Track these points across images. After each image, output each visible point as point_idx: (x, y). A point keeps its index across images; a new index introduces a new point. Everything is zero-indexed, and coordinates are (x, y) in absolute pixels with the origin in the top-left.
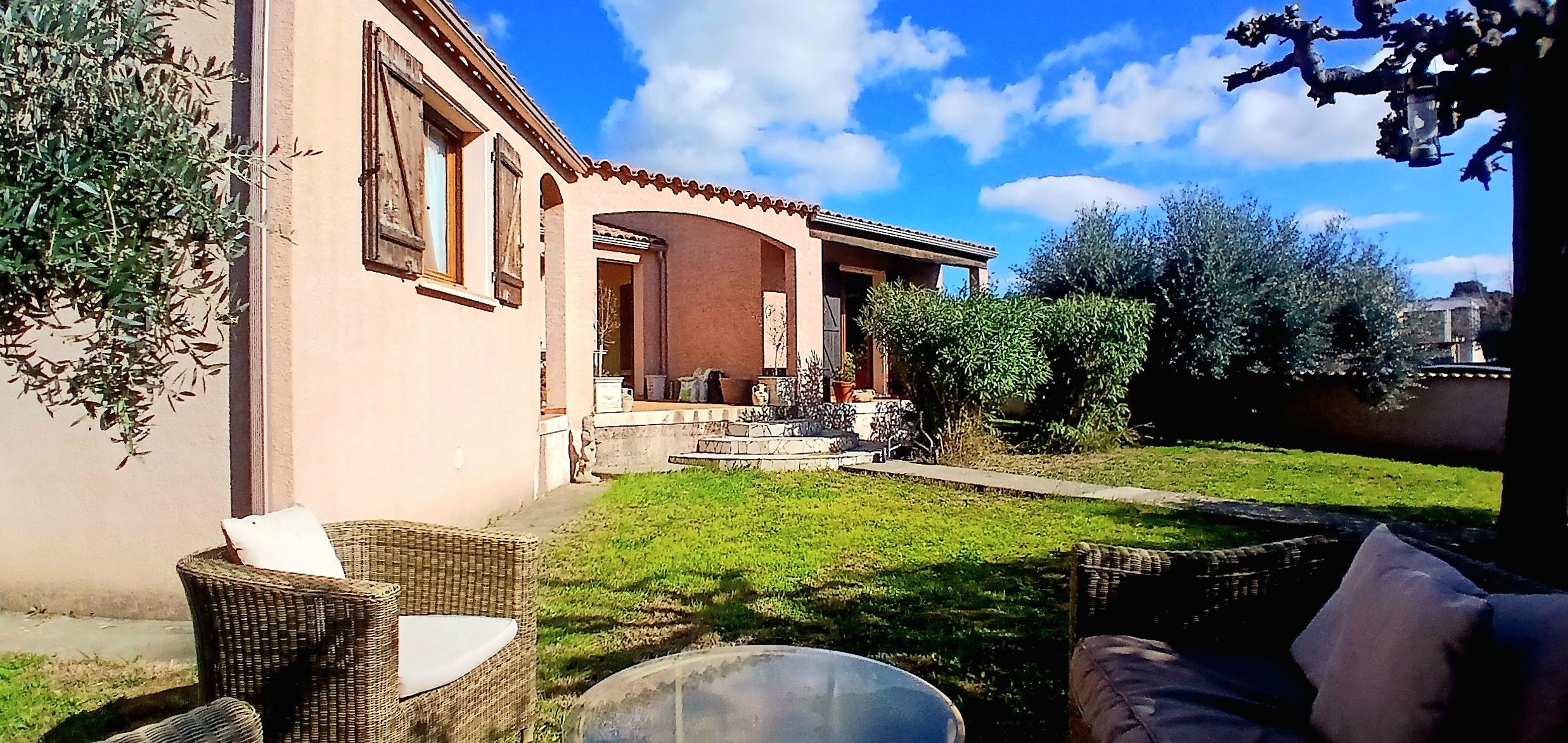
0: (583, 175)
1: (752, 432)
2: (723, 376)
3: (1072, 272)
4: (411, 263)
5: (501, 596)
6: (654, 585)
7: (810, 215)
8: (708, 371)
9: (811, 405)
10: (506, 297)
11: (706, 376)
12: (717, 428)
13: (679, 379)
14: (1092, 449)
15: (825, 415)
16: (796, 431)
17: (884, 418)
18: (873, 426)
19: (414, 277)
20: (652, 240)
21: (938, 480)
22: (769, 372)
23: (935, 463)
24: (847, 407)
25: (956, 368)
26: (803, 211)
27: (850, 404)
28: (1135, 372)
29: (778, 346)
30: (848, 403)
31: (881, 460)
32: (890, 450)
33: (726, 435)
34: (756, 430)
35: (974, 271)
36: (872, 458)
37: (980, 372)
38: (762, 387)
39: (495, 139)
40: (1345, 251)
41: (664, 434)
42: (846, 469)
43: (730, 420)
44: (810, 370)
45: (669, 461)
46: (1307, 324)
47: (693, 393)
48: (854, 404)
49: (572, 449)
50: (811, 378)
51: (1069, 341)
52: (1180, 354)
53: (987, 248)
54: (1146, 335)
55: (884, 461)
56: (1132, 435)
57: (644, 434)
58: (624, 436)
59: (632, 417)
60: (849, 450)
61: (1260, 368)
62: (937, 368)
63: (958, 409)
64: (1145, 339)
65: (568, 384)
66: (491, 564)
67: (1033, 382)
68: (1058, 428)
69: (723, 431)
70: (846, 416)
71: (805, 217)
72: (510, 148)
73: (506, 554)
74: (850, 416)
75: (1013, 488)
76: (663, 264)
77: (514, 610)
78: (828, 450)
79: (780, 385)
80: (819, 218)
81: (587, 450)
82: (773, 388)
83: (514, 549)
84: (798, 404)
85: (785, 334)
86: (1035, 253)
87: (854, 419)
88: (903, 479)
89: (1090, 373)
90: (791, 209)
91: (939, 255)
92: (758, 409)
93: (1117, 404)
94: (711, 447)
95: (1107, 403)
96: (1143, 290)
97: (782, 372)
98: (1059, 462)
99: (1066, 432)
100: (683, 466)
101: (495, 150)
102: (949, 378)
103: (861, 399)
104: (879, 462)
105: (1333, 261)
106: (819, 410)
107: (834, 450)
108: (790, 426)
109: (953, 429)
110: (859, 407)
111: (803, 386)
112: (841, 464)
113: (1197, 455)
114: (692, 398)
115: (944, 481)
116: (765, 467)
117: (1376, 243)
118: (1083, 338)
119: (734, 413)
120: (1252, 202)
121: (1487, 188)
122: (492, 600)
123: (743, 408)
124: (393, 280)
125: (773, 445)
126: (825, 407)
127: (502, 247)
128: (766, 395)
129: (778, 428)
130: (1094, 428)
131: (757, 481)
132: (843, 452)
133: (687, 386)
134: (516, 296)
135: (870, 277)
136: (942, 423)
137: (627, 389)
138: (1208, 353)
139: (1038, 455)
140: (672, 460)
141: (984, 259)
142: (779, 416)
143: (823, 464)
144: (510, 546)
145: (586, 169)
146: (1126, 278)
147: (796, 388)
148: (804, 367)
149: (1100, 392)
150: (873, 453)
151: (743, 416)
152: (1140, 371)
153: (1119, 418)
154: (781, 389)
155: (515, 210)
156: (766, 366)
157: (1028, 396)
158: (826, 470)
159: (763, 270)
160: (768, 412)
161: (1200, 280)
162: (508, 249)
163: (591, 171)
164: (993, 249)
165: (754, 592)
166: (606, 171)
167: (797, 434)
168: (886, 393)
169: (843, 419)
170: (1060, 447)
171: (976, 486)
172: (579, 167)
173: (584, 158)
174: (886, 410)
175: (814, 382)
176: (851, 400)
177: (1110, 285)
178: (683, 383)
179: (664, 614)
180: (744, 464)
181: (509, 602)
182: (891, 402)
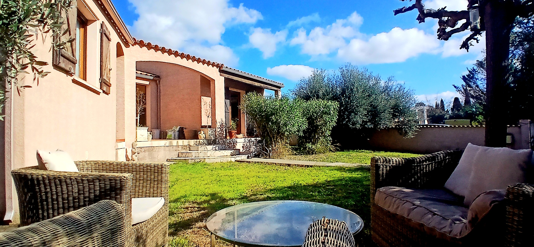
0: (132, 45)
1: (200, 149)
2: (185, 129)
3: (311, 92)
4: (71, 68)
5: (155, 189)
6: (183, 200)
7: (220, 68)
8: (179, 127)
9: (221, 139)
10: (105, 90)
11: (178, 129)
12: (186, 148)
13: (167, 130)
14: (320, 152)
15: (226, 143)
16: (217, 148)
17: (247, 144)
18: (243, 147)
19: (71, 75)
20: (154, 76)
21: (273, 163)
22: (205, 127)
23: (270, 158)
24: (234, 140)
25: (277, 123)
26: (218, 66)
27: (235, 139)
28: (334, 126)
29: (208, 117)
30: (234, 138)
31: (250, 158)
32: (253, 154)
33: (189, 150)
34: (201, 148)
35: (276, 92)
36: (247, 157)
37: (285, 125)
38: (202, 132)
39: (101, 24)
40: (394, 87)
41: (165, 150)
42: (238, 161)
43: (191, 145)
44: (220, 126)
45: (167, 161)
46: (384, 110)
47: (173, 136)
48: (236, 139)
49: (127, 157)
50: (221, 129)
51: (313, 114)
52: (346, 120)
53: (281, 84)
54: (337, 113)
55: (251, 158)
56: (332, 148)
57: (157, 150)
58: (149, 151)
59: (152, 143)
60: (237, 155)
61: (370, 125)
62: (270, 123)
63: (277, 138)
64: (337, 114)
65: (126, 129)
66: (151, 175)
67: (302, 129)
68: (309, 145)
69: (188, 149)
70: (233, 143)
71: (218, 68)
72: (107, 28)
73: (158, 170)
74: (235, 143)
75: (300, 164)
76: (159, 86)
77: (161, 194)
78: (230, 155)
79: (209, 131)
80: (224, 69)
81: (134, 156)
82: (207, 133)
83: (162, 168)
84: (216, 138)
85: (211, 112)
86: (298, 85)
87: (236, 145)
88: (260, 163)
89: (320, 126)
90: (213, 65)
91: (265, 85)
92: (201, 141)
93: (327, 137)
94: (184, 155)
95: (325, 136)
96: (335, 98)
97: (210, 127)
98: (311, 157)
99: (312, 147)
100: (174, 162)
101: (101, 28)
102: (275, 127)
103: (238, 137)
104: (249, 158)
105: (390, 90)
106: (224, 141)
107: (232, 155)
108: (215, 146)
109: (275, 146)
110: (238, 140)
111: (218, 132)
112: (236, 160)
113: (353, 154)
114: (173, 137)
115: (275, 163)
116: (207, 161)
117: (403, 85)
118: (317, 114)
119: (192, 142)
120: (366, 70)
121: (468, 51)
122: (152, 190)
123: (196, 140)
124: (64, 75)
125: (209, 154)
126: (226, 140)
127: (104, 68)
128: (204, 135)
129: (210, 147)
130: (321, 145)
131: (206, 166)
132: (235, 155)
133: (170, 133)
134: (108, 90)
135: (240, 93)
136: (271, 144)
137: (149, 132)
138: (355, 120)
139: (303, 155)
140: (168, 160)
141: (280, 88)
142: (209, 143)
143: (229, 159)
144: (160, 167)
145: (134, 43)
146: (329, 94)
147: (215, 133)
148: (218, 125)
149: (322, 133)
150: (247, 155)
151: (196, 143)
152: (335, 125)
153: (329, 142)
154: (210, 133)
155: (109, 54)
156: (202, 125)
157: (300, 134)
158: (231, 162)
159: (201, 88)
160: (205, 142)
161: (352, 95)
162: (106, 70)
163: (136, 43)
164: (283, 84)
165: (225, 199)
166: (141, 44)
167: (217, 149)
168: (246, 136)
169: (232, 145)
170: (311, 152)
171: (287, 164)
172: (131, 42)
173: (133, 38)
174: (247, 141)
175: (222, 130)
176: (235, 137)
177: (324, 97)
178: (168, 132)
179: (193, 208)
180: (199, 160)
181: (159, 191)
182: (249, 139)
